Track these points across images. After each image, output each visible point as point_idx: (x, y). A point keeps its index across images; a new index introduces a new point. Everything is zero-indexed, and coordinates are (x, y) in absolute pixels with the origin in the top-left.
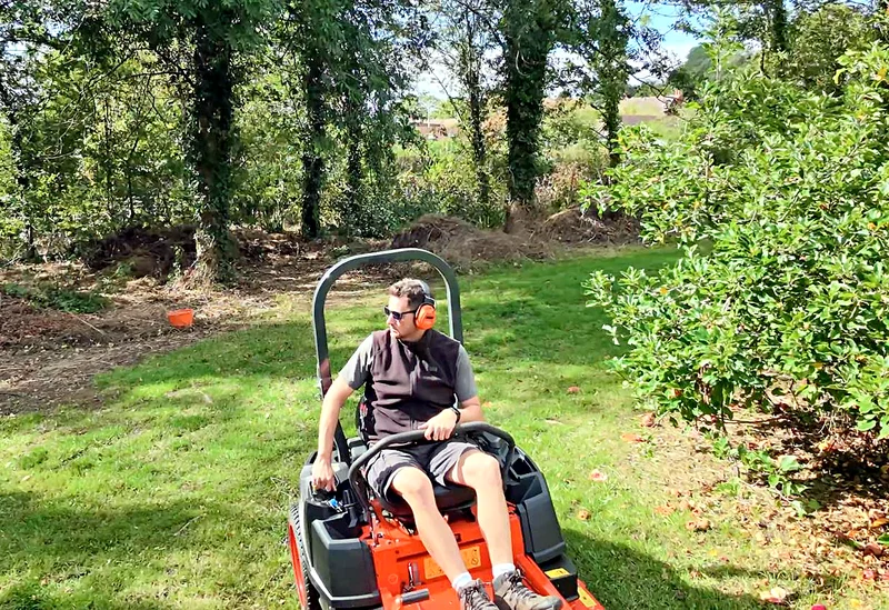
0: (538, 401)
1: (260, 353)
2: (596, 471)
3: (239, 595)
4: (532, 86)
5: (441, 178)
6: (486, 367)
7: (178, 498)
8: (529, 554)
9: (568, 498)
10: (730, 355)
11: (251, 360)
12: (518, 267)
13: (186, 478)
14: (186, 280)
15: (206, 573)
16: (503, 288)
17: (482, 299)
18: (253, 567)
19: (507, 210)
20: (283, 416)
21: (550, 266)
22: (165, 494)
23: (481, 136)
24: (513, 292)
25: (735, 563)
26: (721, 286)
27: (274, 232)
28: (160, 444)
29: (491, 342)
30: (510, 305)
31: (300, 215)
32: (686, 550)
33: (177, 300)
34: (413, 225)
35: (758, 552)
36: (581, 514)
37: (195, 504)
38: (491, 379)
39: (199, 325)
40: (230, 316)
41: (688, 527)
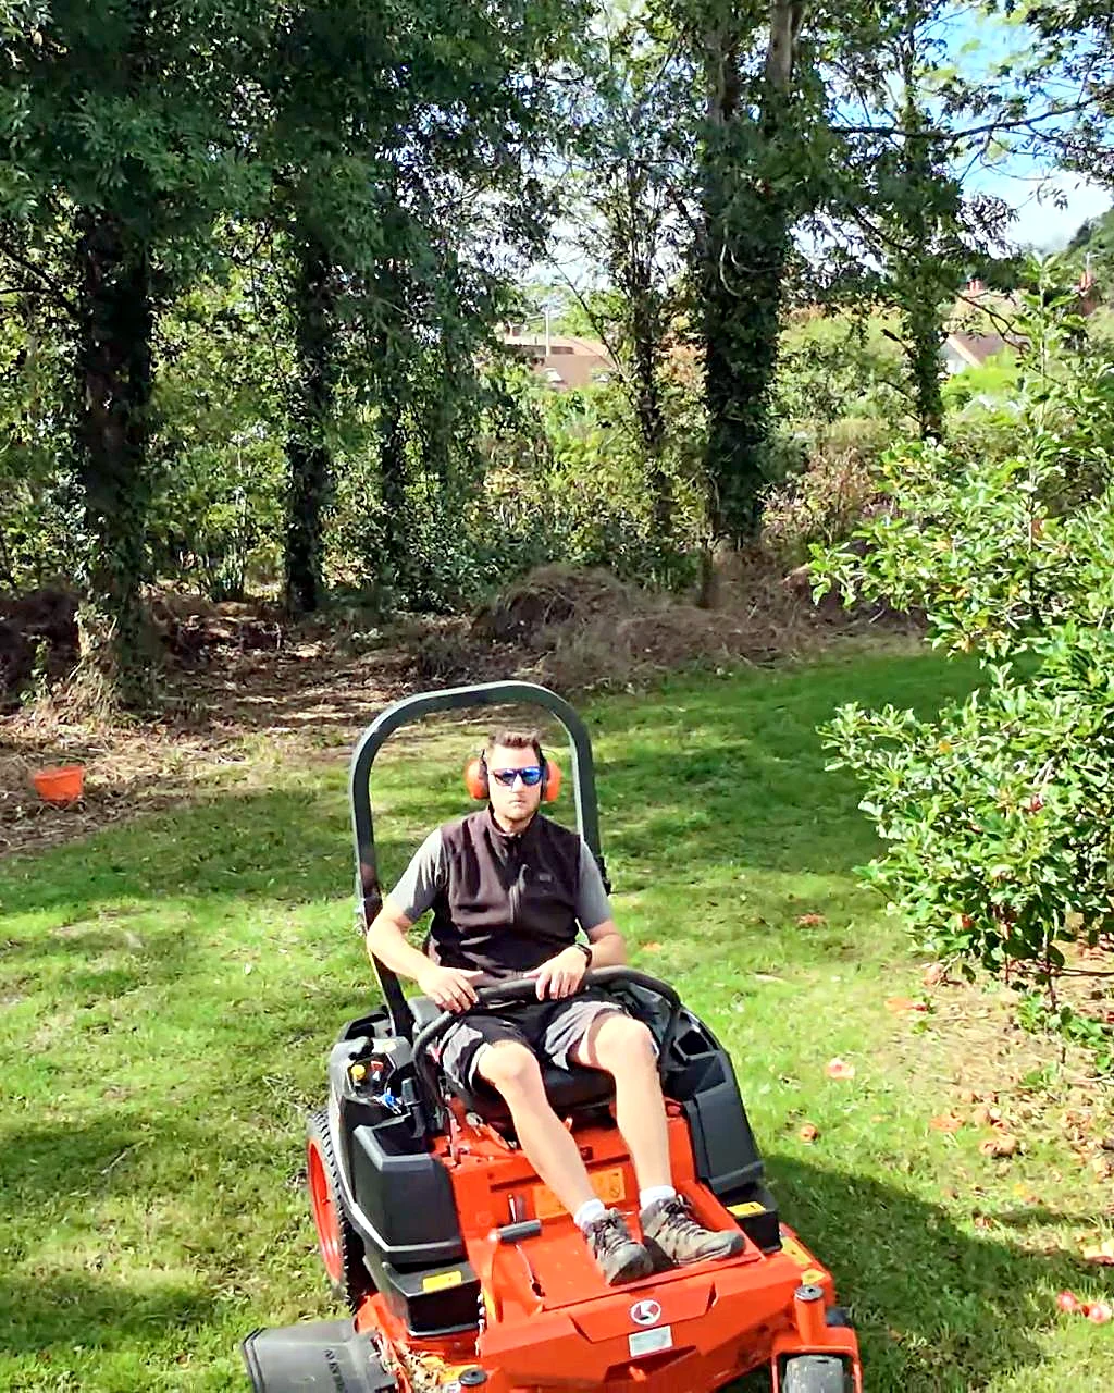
0: (742, 942)
1: (222, 852)
2: (837, 1061)
3: (223, 1265)
4: (756, 308)
5: (572, 483)
6: (652, 879)
7: (100, 1113)
8: (702, 1180)
9: (785, 1107)
10: (1037, 857)
11: (203, 866)
12: (725, 678)
13: (112, 1078)
14: (58, 705)
15: (165, 1232)
16: (691, 725)
17: (651, 746)
18: (244, 1220)
19: (705, 557)
20: (277, 971)
21: (789, 677)
22: (74, 1106)
23: (655, 397)
24: (711, 730)
25: (1051, 1205)
26: (1038, 738)
27: (226, 599)
28: (54, 1021)
29: (662, 831)
30: (704, 758)
31: (279, 562)
32: (974, 1186)
33: (42, 746)
34: (515, 590)
35: (1093, 1188)
36: (804, 1130)
37: (133, 1122)
38: (660, 901)
39: (96, 797)
40: (155, 780)
41: (982, 1150)
